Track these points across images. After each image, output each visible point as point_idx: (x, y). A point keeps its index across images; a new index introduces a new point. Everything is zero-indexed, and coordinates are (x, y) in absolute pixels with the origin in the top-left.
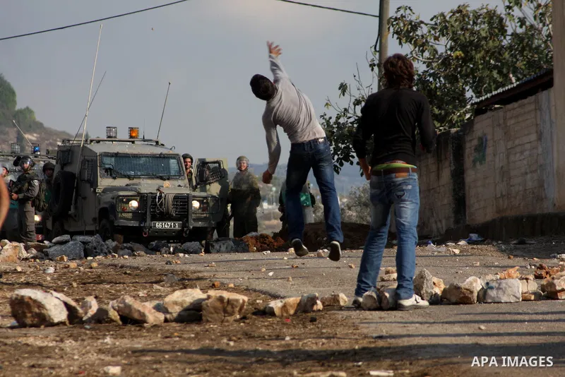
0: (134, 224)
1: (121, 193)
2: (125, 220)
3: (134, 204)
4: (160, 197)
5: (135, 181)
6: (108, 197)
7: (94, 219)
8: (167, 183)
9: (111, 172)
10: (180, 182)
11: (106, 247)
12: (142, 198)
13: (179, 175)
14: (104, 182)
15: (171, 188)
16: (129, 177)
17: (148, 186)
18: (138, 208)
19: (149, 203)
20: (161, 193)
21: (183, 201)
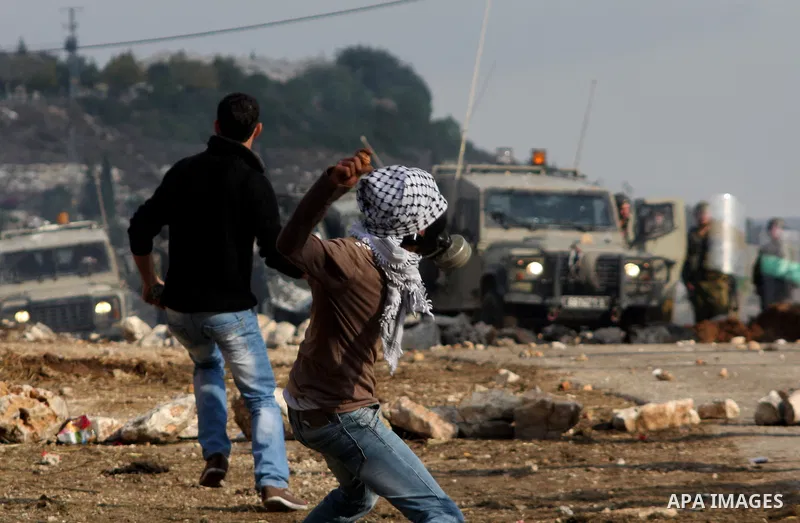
0: (535, 299)
1: (517, 252)
2: (521, 293)
3: (536, 269)
4: (576, 259)
5: (538, 233)
6: (495, 258)
7: (475, 293)
8: (587, 238)
9: (501, 220)
10: (608, 235)
11: (474, 333)
12: (549, 260)
13: (608, 224)
14: (490, 235)
15: (593, 245)
16: (529, 227)
17: (557, 240)
18: (541, 276)
19: (559, 267)
20: (578, 252)
21: (612, 266)
